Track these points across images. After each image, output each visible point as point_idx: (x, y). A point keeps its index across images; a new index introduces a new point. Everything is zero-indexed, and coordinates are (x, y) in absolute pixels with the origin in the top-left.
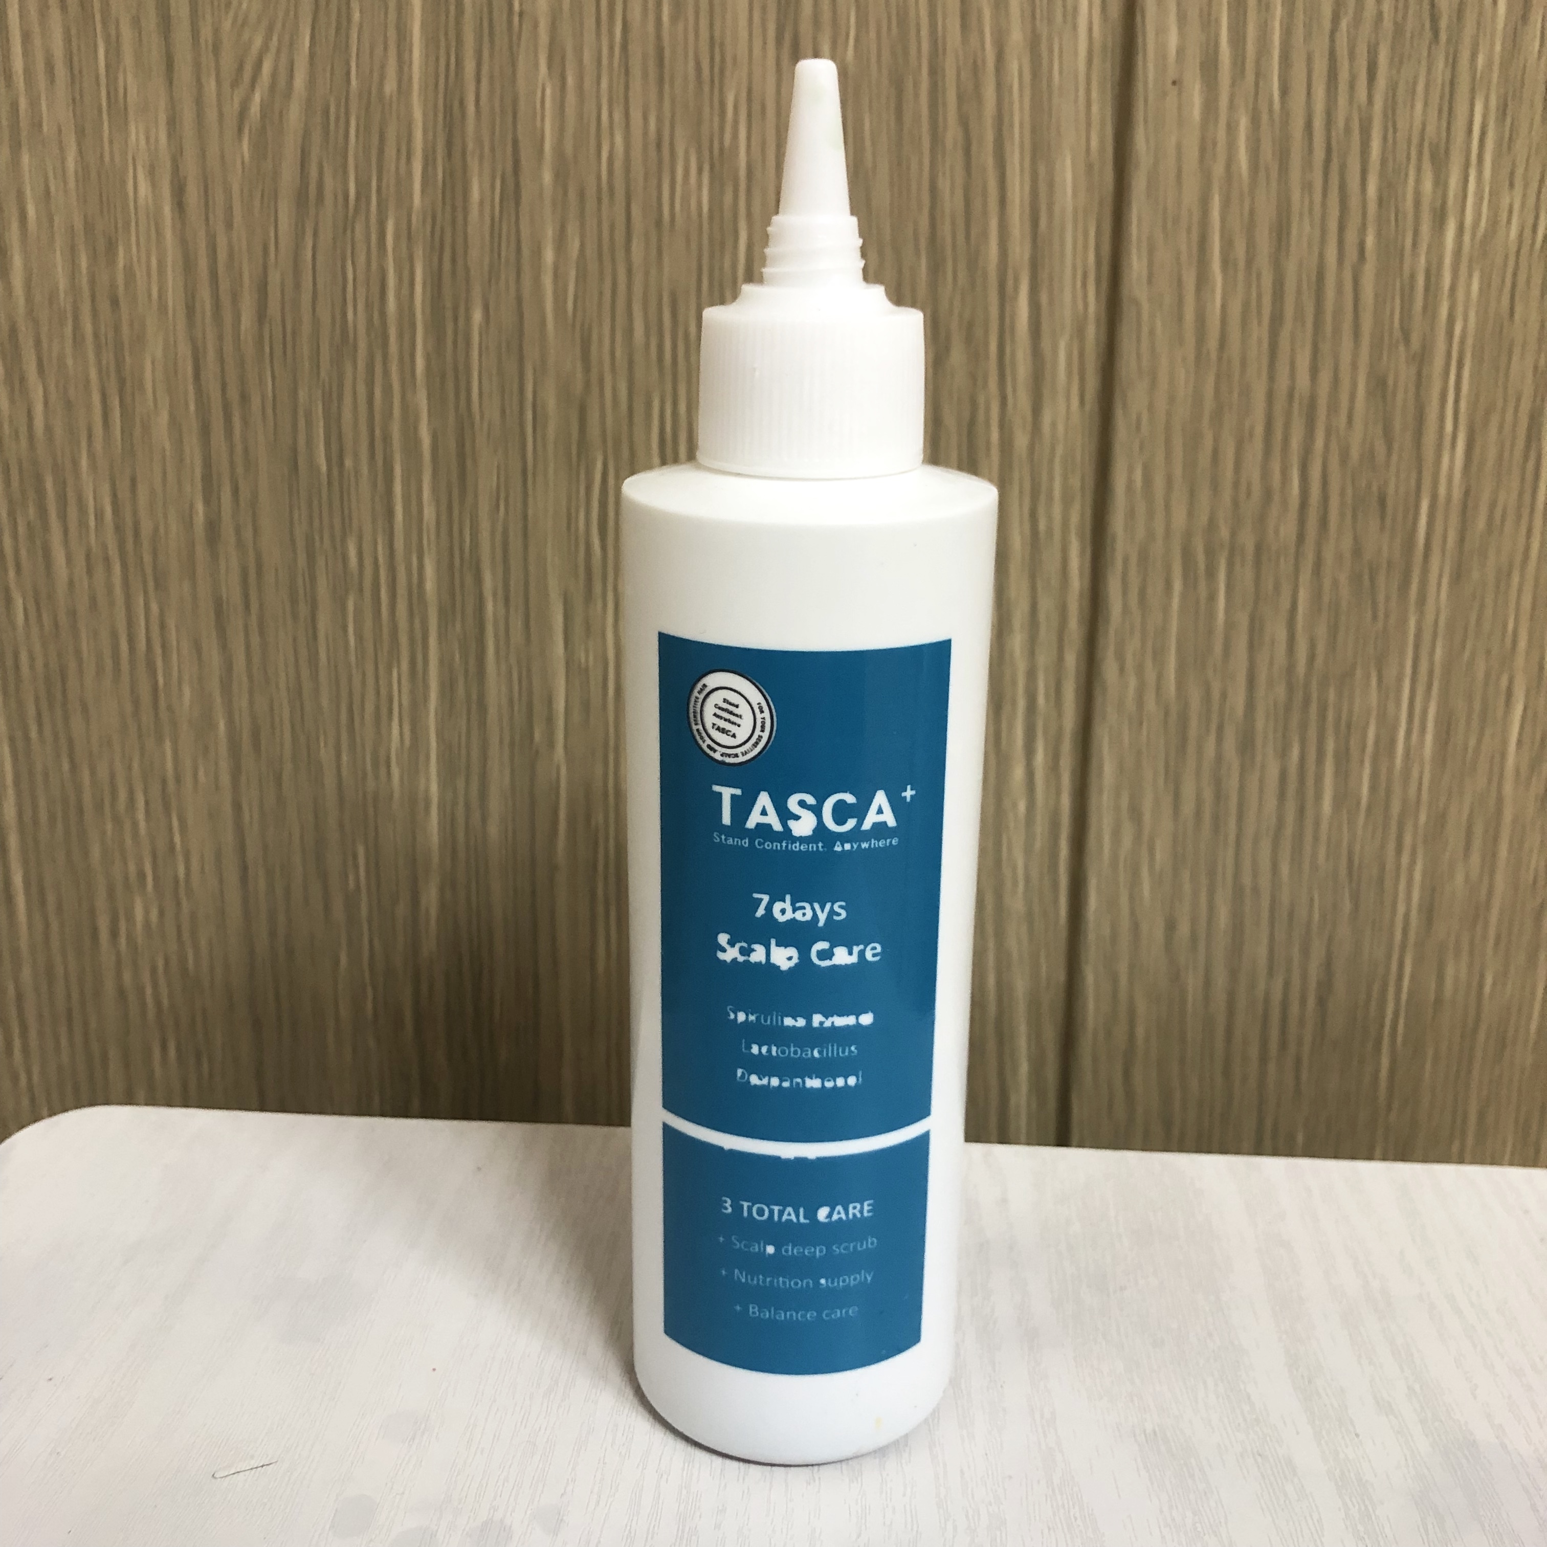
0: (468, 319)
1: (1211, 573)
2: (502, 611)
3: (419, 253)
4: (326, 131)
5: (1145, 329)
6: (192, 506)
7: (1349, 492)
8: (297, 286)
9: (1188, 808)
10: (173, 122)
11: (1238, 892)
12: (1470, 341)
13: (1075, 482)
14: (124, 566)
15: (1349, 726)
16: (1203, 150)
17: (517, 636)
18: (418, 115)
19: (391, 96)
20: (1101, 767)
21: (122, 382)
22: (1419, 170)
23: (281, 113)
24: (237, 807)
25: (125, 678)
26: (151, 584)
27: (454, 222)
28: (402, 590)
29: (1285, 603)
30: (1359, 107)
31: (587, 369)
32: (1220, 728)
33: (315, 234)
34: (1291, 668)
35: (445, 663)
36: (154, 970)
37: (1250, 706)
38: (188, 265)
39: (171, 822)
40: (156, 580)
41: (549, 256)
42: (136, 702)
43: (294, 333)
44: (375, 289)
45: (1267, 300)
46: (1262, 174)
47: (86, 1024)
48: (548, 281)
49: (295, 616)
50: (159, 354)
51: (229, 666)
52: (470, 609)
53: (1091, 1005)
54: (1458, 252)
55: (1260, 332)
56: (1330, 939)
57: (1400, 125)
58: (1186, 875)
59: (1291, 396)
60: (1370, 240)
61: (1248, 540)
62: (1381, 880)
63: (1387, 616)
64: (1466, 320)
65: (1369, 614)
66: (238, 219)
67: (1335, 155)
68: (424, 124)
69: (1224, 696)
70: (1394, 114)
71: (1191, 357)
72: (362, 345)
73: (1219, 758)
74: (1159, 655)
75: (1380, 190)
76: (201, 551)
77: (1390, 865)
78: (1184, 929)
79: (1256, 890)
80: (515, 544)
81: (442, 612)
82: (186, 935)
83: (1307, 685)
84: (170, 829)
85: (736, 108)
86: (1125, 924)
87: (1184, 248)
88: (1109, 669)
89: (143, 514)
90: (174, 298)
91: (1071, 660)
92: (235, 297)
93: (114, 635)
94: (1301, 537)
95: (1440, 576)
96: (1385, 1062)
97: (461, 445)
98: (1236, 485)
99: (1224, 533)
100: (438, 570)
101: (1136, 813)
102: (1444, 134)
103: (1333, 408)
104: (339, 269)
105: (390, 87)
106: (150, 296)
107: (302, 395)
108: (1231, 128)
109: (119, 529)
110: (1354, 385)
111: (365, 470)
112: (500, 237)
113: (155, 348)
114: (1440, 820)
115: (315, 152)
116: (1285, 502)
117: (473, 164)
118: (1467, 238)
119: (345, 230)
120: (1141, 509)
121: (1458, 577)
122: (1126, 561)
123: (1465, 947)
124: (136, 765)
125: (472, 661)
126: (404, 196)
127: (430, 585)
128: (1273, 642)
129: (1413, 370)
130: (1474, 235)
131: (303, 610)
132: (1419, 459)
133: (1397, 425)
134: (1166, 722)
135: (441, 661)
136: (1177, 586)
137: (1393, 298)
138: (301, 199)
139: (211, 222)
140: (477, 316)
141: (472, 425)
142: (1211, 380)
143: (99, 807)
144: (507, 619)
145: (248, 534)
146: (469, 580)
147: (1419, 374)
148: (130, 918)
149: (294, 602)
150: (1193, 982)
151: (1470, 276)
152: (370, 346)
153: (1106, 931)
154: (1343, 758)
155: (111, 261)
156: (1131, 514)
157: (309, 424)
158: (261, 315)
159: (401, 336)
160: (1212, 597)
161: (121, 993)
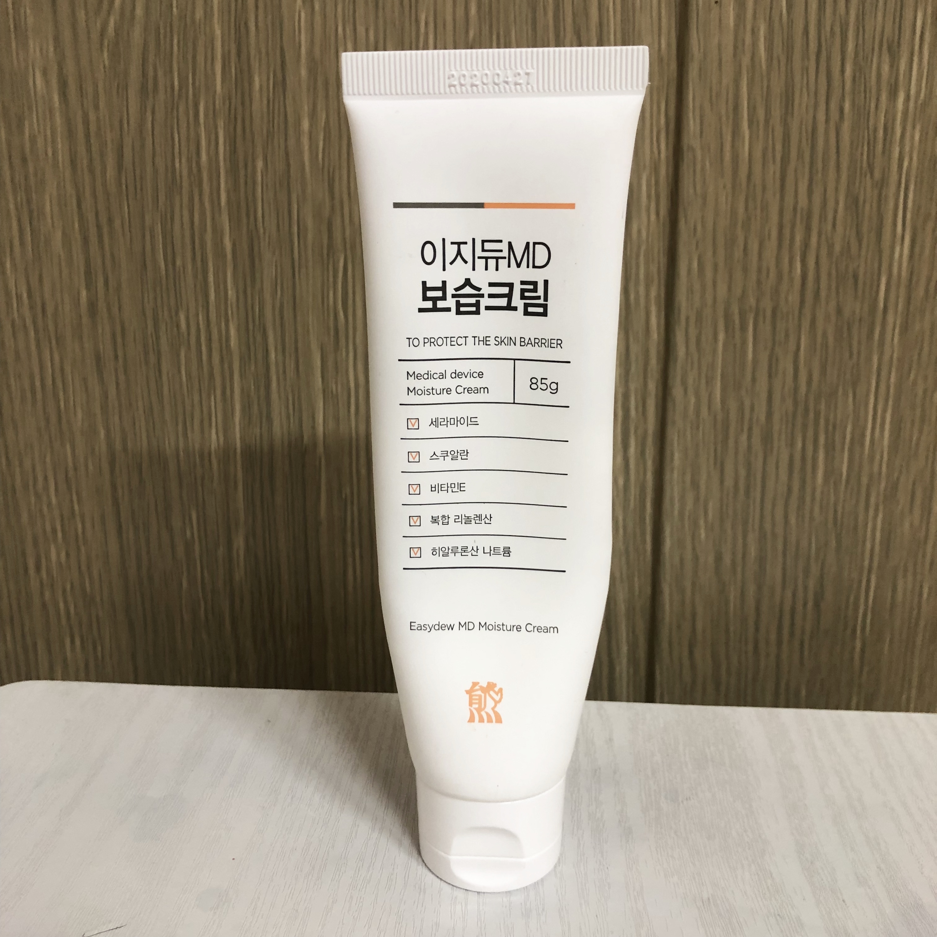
0: (254, 168)
1: (743, 328)
2: (280, 358)
3: (221, 123)
4: (158, 44)
5: (699, 167)
6: (79, 293)
7: (834, 272)
8: (143, 146)
9: (729, 482)
10: (56, 39)
11: (762, 536)
12: (914, 172)
13: (654, 269)
14: (36, 331)
15: (834, 427)
16: (735, 47)
17: (291, 373)
18: (218, 32)
19: (200, 20)
20: (672, 455)
21: (31, 212)
22: (880, 56)
23: (128, 34)
24: (114, 487)
25: (39, 404)
26: (54, 342)
27: (243, 104)
28: (215, 345)
29: (792, 346)
30: (840, 16)
31: (332, 198)
32: (750, 429)
33: (153, 113)
34: (796, 389)
35: (245, 393)
36: (64, 591)
37: (769, 415)
38: (71, 134)
39: (72, 497)
40: (57, 339)
41: (306, 125)
42: (47, 420)
43: (141, 178)
44: (193, 148)
45: (779, 147)
46: (775, 62)
47: (23, 626)
48: (305, 141)
49: (147, 363)
50: (55, 193)
51: (105, 395)
52: (260, 356)
53: (667, 607)
54: (905, 113)
55: (774, 169)
56: (823, 564)
57: (867, 28)
58: (728, 525)
59: (795, 209)
60: (847, 106)
61: (767, 304)
62: (856, 528)
63: (859, 353)
64: (911, 159)
65: (847, 355)
66: (102, 104)
67: (824, 49)
68: (222, 37)
69: (752, 409)
70: (863, 19)
71: (729, 186)
72: (185, 184)
73: (749, 447)
74: (710, 381)
75: (854, 72)
76: (85, 320)
77: (861, 518)
78: (727, 560)
79: (774, 535)
80: (288, 314)
81: (241, 359)
82: (84, 568)
83: (806, 401)
84: (72, 501)
85: (426, 24)
86: (689, 555)
87: (723, 112)
88: (677, 391)
89: (47, 296)
90: (63, 157)
91: (652, 386)
92: (102, 155)
93: (32, 377)
94: (802, 302)
95: (894, 330)
96: (858, 644)
97: (251, 249)
98: (759, 270)
99: (752, 301)
100: (238, 330)
101: (695, 485)
102: (897, 32)
103: (823, 217)
104: (169, 135)
105: (199, 14)
106: (46, 154)
107: (148, 218)
108: (754, 32)
109: (32, 307)
110: (837, 202)
111: (190, 266)
112: (273, 113)
113: (51, 188)
114: (894, 487)
115: (151, 58)
116: (791, 280)
117: (255, 65)
118: (912, 104)
119: (172, 109)
120: (697, 287)
121: (905, 328)
122: (687, 319)
123: (911, 568)
124: (48, 459)
125: (262, 390)
126: (210, 87)
127: (233, 342)
128: (784, 373)
129: (876, 192)
130: (916, 102)
131: (152, 359)
132: (880, 252)
133: (865, 229)
134: (715, 425)
135: (242, 390)
136: (721, 336)
137: (863, 146)
138: (143, 90)
139: (85, 105)
140: (260, 164)
141: (259, 238)
142: (742, 198)
143: (26, 487)
144: (284, 363)
145: (115, 310)
146: (259, 338)
147: (880, 195)
148: (48, 559)
149: (146, 353)
150: (733, 594)
151: (914, 127)
152: (191, 185)
153: (677, 560)
154: (830, 448)
155: (21, 132)
156: (690, 290)
157: (152, 237)
158: (120, 166)
159: (210, 179)
160: (744, 342)
161: (44, 605)
